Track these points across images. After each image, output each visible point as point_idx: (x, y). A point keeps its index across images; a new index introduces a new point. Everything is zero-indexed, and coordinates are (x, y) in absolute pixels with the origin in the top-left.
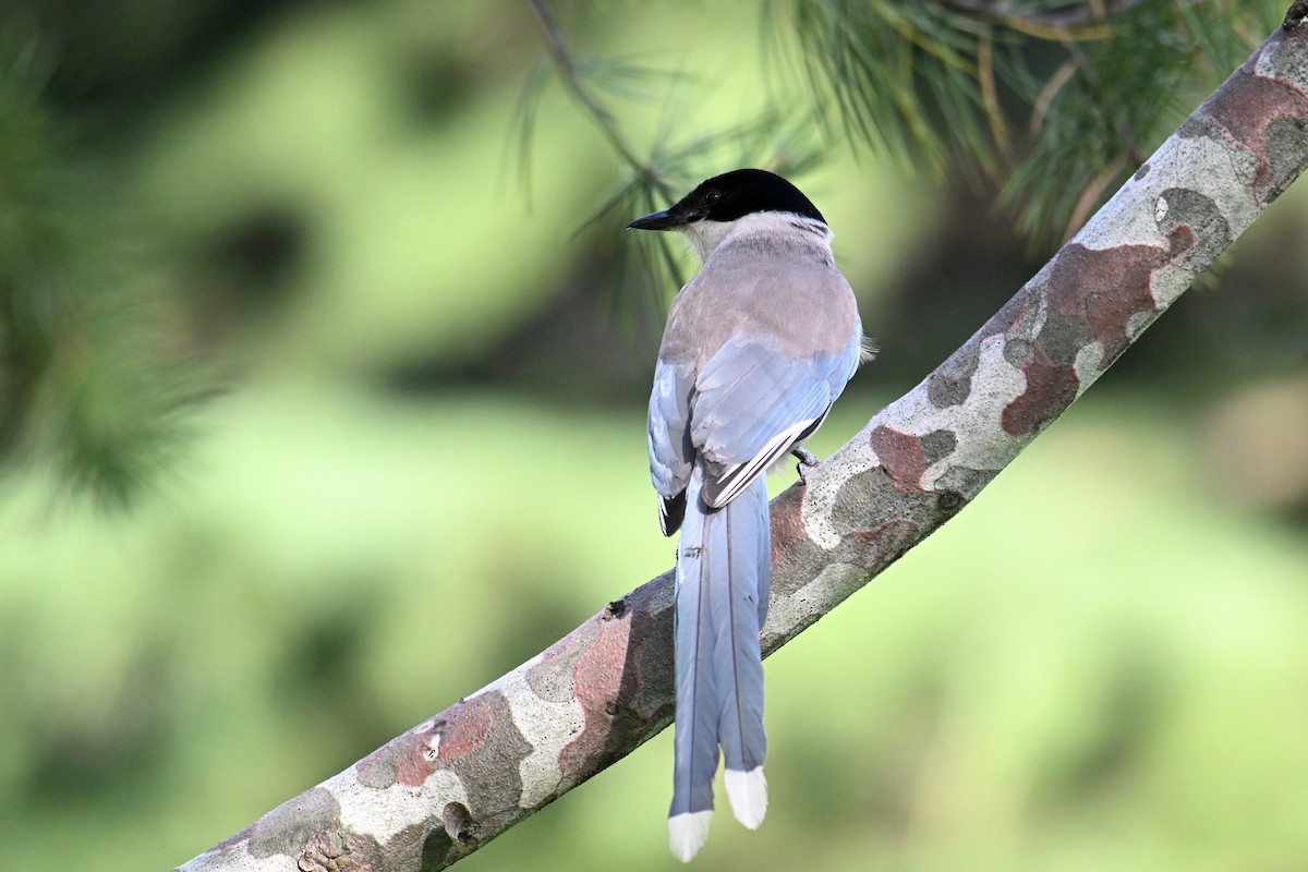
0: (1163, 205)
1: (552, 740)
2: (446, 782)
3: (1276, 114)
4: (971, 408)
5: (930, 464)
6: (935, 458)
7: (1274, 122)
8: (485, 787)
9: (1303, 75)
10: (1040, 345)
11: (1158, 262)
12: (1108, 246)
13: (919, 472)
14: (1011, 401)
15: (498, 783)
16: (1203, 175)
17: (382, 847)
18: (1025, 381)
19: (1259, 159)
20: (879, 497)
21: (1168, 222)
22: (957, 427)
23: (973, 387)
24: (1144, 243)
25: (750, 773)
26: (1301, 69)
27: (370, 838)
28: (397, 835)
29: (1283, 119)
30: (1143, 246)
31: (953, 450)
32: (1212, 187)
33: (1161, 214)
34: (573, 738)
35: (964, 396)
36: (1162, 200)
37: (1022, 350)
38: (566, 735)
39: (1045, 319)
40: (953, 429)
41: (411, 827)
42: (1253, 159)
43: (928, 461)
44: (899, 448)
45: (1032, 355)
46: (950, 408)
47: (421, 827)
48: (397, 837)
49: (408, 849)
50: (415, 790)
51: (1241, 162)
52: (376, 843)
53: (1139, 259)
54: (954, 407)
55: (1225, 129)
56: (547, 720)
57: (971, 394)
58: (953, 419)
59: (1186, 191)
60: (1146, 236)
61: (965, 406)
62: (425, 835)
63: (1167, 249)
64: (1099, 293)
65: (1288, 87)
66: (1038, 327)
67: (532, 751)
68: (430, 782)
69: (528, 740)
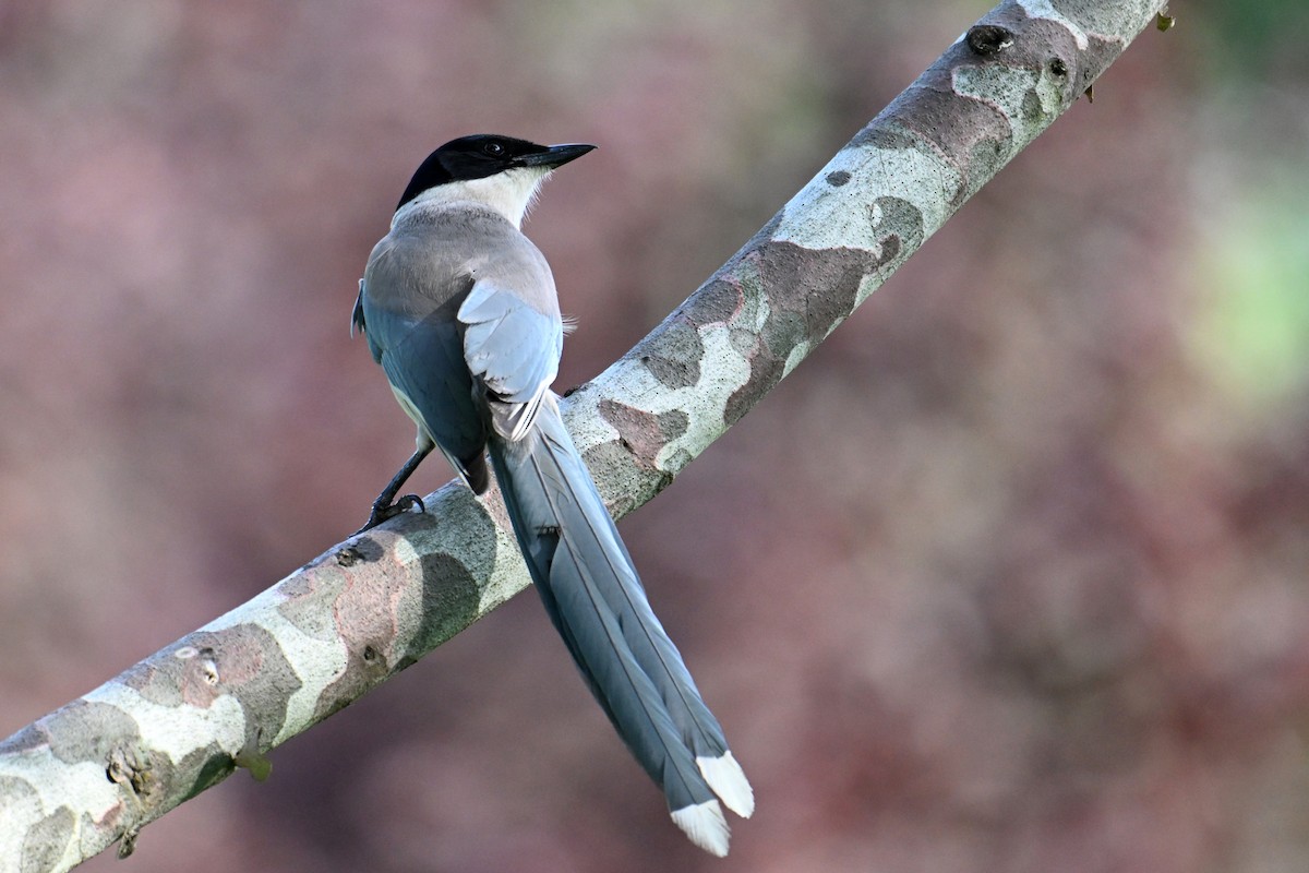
0: (878, 212)
1: (317, 678)
2: (229, 708)
3: (983, 135)
4: (701, 392)
5: (664, 443)
6: (670, 437)
7: (980, 142)
8: (258, 718)
9: (1008, 99)
10: (765, 336)
11: (869, 268)
12: (826, 246)
13: (656, 450)
14: (736, 389)
15: (269, 716)
16: (915, 187)
17: (174, 767)
18: (750, 371)
19: (963, 178)
20: (619, 470)
21: (882, 229)
22: (690, 409)
23: (702, 370)
24: (860, 247)
25: (721, 759)
26: (1006, 93)
27: (165, 756)
28: (186, 756)
29: (988, 140)
30: (860, 250)
31: (685, 431)
32: (922, 200)
33: (877, 221)
34: (333, 679)
35: (696, 378)
36: (876, 206)
37: (748, 340)
38: (329, 674)
39: (768, 312)
40: (685, 410)
41: (198, 750)
42: (958, 176)
43: (665, 439)
44: (637, 423)
45: (757, 346)
46: (683, 389)
47: (205, 751)
48: (186, 758)
49: (190, 772)
50: (203, 712)
51: (949, 178)
52: (170, 762)
53: (856, 263)
54: (687, 388)
55: (933, 143)
56: (314, 657)
57: (702, 378)
58: (686, 402)
59: (900, 201)
60: (862, 240)
61: (696, 389)
62: (206, 759)
63: (879, 257)
64: (819, 292)
65: (994, 109)
66: (761, 319)
67: (300, 687)
68: (216, 705)
69: (299, 675)
